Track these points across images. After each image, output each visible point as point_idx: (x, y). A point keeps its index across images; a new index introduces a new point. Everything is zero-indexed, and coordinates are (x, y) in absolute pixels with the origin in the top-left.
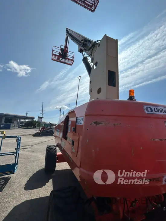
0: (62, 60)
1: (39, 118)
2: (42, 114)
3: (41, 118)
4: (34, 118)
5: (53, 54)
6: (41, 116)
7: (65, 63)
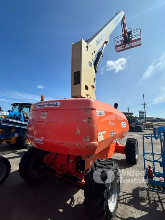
0: (126, 47)
1: (140, 112)
2: (144, 108)
3: (143, 113)
4: (132, 114)
5: (116, 46)
6: (144, 111)
7: (131, 47)
